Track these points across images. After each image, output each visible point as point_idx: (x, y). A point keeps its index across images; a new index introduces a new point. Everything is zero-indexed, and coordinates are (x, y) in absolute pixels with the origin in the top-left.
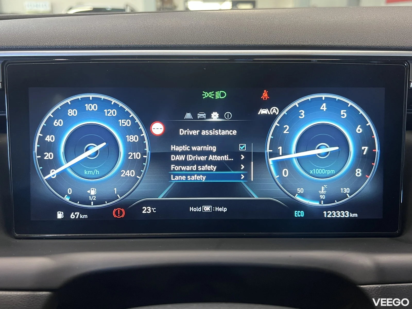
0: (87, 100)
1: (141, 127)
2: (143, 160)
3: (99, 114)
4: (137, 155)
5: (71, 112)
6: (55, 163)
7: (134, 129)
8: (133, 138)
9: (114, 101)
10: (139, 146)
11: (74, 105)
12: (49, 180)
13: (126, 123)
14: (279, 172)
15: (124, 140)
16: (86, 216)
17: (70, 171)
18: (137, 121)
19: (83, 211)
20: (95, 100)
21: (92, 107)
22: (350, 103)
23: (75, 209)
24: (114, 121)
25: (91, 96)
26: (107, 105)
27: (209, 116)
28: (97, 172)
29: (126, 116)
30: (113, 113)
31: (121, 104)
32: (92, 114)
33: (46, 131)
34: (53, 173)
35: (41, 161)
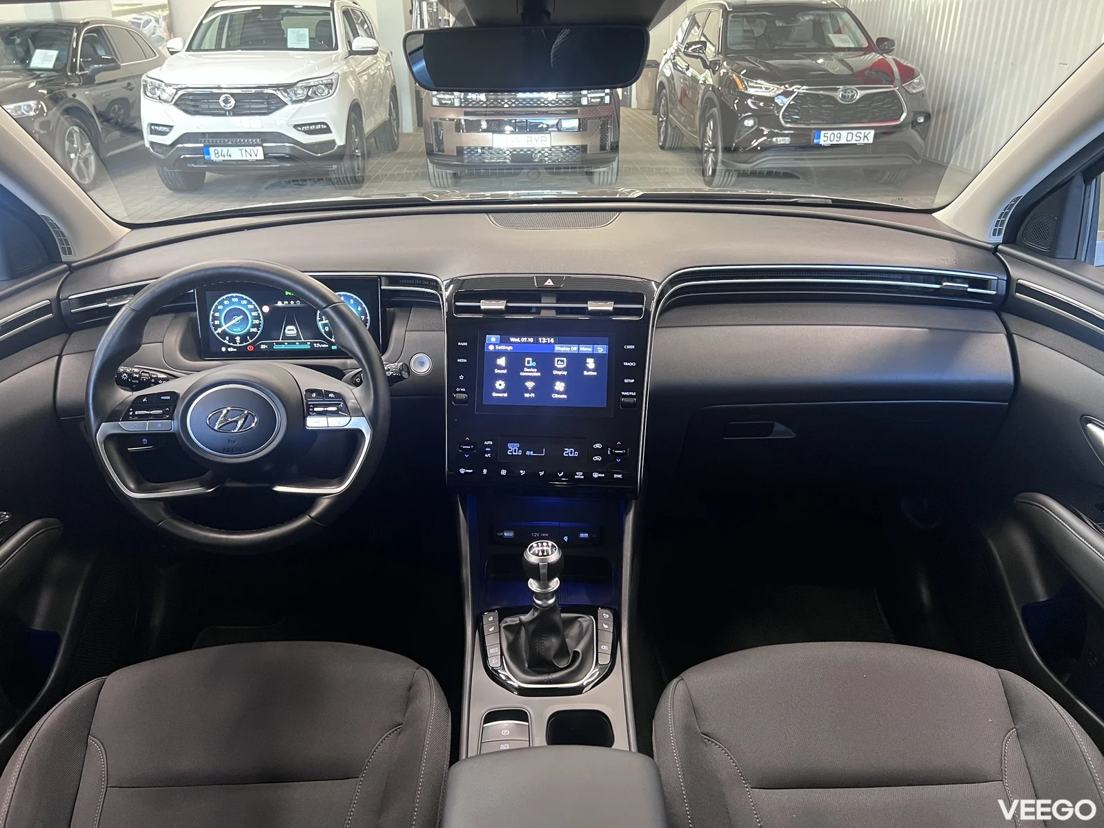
0: (233, 297)
1: (258, 309)
2: (260, 324)
3: (239, 303)
4: (257, 322)
5: (226, 302)
6: (219, 326)
7: (255, 310)
8: (255, 314)
9: (245, 297)
10: (258, 318)
11: (227, 299)
12: (218, 334)
13: (251, 307)
14: (324, 328)
15: (251, 314)
16: (235, 350)
17: (227, 329)
18: (256, 306)
19: (234, 347)
20: (236, 297)
21: (235, 300)
22: (354, 296)
23: (230, 346)
24: (245, 306)
25: (234, 295)
26: (243, 299)
27: (289, 303)
28: (239, 329)
29: (251, 303)
30: (245, 302)
31: (248, 298)
32: (235, 303)
33: (216, 310)
34: (219, 330)
35: (214, 325)
